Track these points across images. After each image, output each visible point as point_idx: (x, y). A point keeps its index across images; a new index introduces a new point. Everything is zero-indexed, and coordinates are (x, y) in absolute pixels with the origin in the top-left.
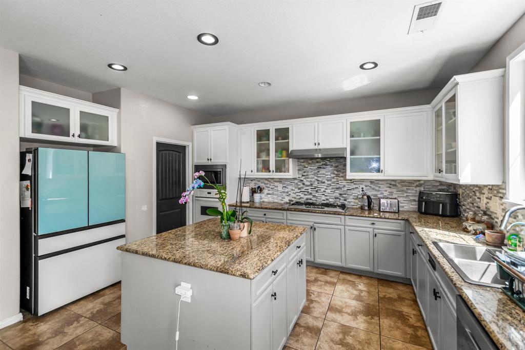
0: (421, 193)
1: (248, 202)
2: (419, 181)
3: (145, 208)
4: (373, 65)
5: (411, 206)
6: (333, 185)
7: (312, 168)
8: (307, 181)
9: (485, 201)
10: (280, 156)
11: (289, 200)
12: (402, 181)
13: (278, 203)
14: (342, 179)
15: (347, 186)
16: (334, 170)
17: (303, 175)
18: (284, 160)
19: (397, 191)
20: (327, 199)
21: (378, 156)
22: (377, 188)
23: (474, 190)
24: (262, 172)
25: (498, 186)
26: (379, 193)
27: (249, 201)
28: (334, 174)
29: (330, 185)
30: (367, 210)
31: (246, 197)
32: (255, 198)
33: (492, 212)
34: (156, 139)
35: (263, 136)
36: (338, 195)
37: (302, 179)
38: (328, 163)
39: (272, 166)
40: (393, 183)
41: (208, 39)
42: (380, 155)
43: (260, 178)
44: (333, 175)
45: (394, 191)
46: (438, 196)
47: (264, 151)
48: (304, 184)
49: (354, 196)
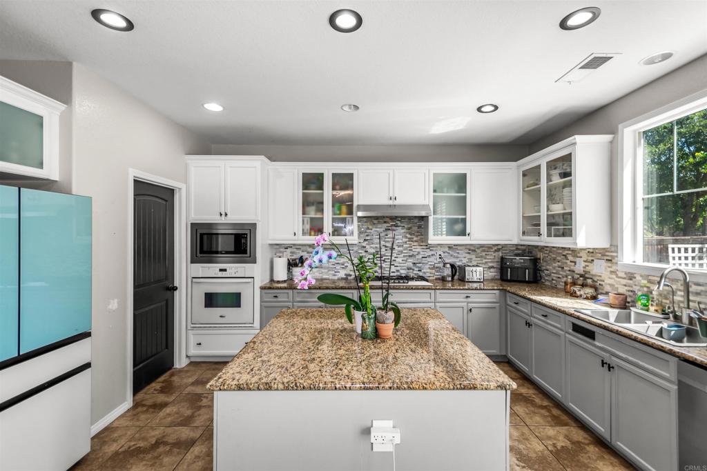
0: (502, 258)
1: (285, 281)
2: (497, 245)
3: (114, 305)
4: (493, 108)
5: (490, 274)
6: (405, 251)
7: (378, 229)
8: (371, 247)
9: (583, 264)
10: (338, 212)
11: (346, 275)
12: (482, 246)
13: (329, 279)
14: (415, 244)
15: (422, 253)
16: (407, 233)
17: (365, 240)
18: (345, 218)
19: (477, 257)
20: (398, 271)
21: (464, 217)
22: (456, 254)
23: (564, 254)
24: (310, 235)
25: (604, 249)
26: (458, 260)
27: (286, 279)
28: (406, 237)
29: (402, 252)
30: (449, 281)
31: (281, 274)
32: (294, 273)
33: (593, 275)
34: (134, 173)
35: (312, 181)
36: (411, 265)
37: (364, 244)
38: (399, 224)
39: (328, 226)
40: (472, 248)
41: (346, 21)
42: (465, 214)
43: (300, 245)
44: (405, 240)
45: (473, 257)
46: (522, 261)
47: (312, 204)
48: (366, 252)
49: (431, 265)
